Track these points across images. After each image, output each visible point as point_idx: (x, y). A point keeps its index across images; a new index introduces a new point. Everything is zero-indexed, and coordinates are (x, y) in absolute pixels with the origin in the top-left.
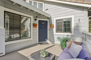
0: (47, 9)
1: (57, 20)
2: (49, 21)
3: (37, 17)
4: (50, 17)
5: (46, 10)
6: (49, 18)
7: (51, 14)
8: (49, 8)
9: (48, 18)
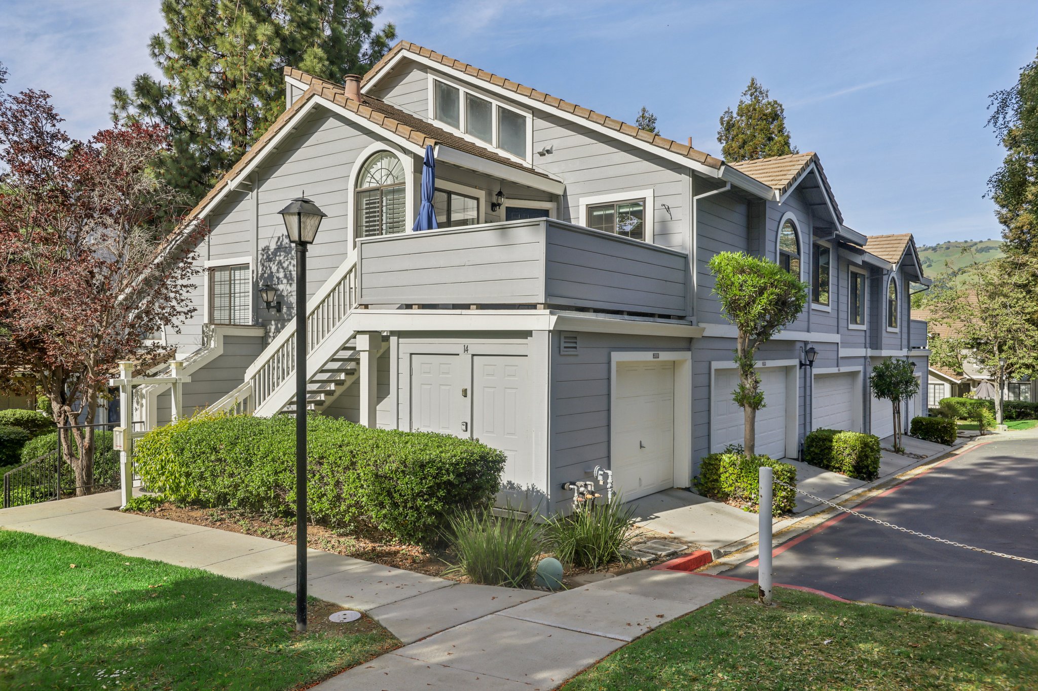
0: (548, 152)
1: (591, 209)
2: (558, 209)
3: (500, 194)
4: (561, 193)
5: (542, 154)
6: (557, 196)
7: (567, 180)
8: (556, 144)
9: (552, 197)
